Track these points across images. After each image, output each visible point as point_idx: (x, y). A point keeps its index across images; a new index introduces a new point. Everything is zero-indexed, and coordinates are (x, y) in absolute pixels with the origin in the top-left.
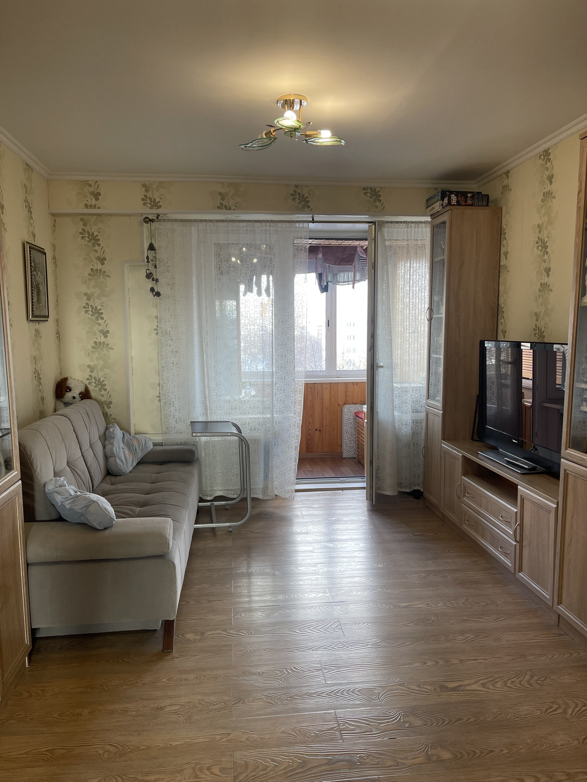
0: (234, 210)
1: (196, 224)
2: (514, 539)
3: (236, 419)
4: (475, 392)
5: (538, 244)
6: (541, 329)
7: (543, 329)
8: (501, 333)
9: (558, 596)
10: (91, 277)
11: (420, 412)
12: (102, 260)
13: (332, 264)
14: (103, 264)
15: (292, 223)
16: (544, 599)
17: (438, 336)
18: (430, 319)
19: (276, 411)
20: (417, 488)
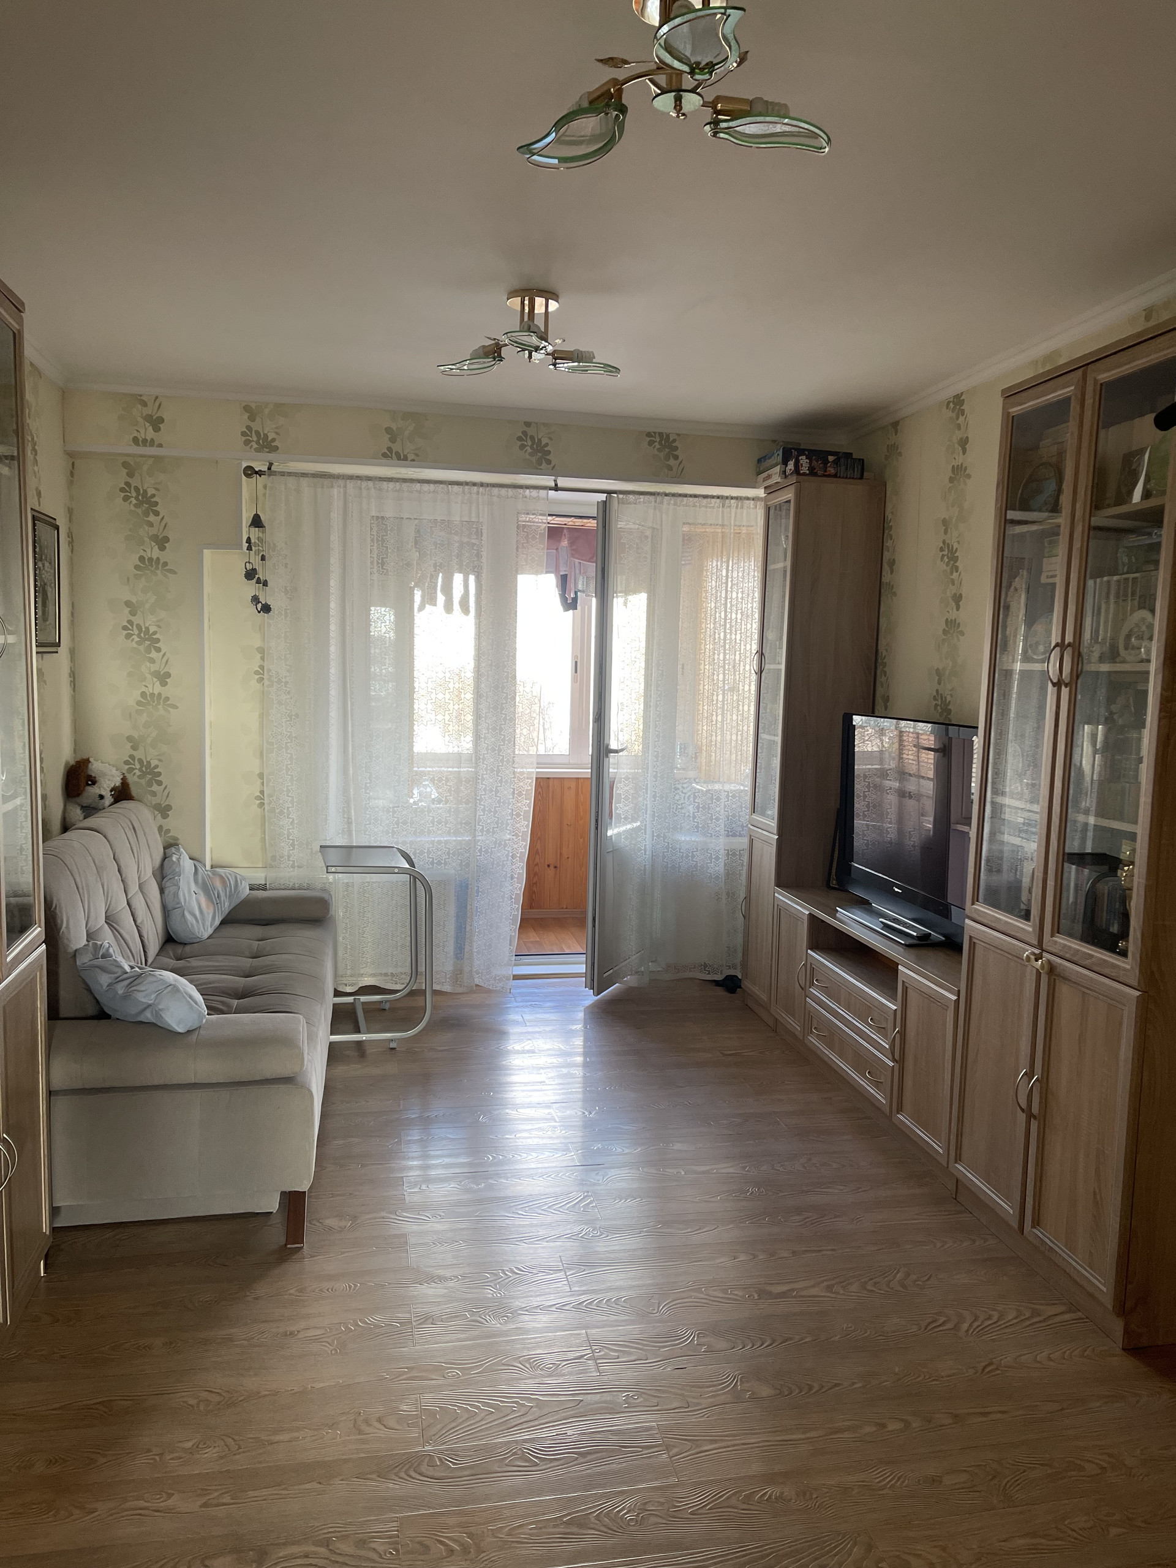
0: (413, 460)
1: (341, 482)
2: (890, 1056)
3: (404, 843)
4: (834, 803)
5: (943, 553)
6: (945, 698)
7: (949, 698)
8: (880, 700)
9: (956, 1148)
10: (139, 572)
11: (741, 836)
12: (162, 542)
13: (586, 561)
14: (162, 548)
15: (519, 490)
16: (934, 1155)
17: (775, 701)
18: (760, 672)
19: (482, 831)
20: (732, 972)
